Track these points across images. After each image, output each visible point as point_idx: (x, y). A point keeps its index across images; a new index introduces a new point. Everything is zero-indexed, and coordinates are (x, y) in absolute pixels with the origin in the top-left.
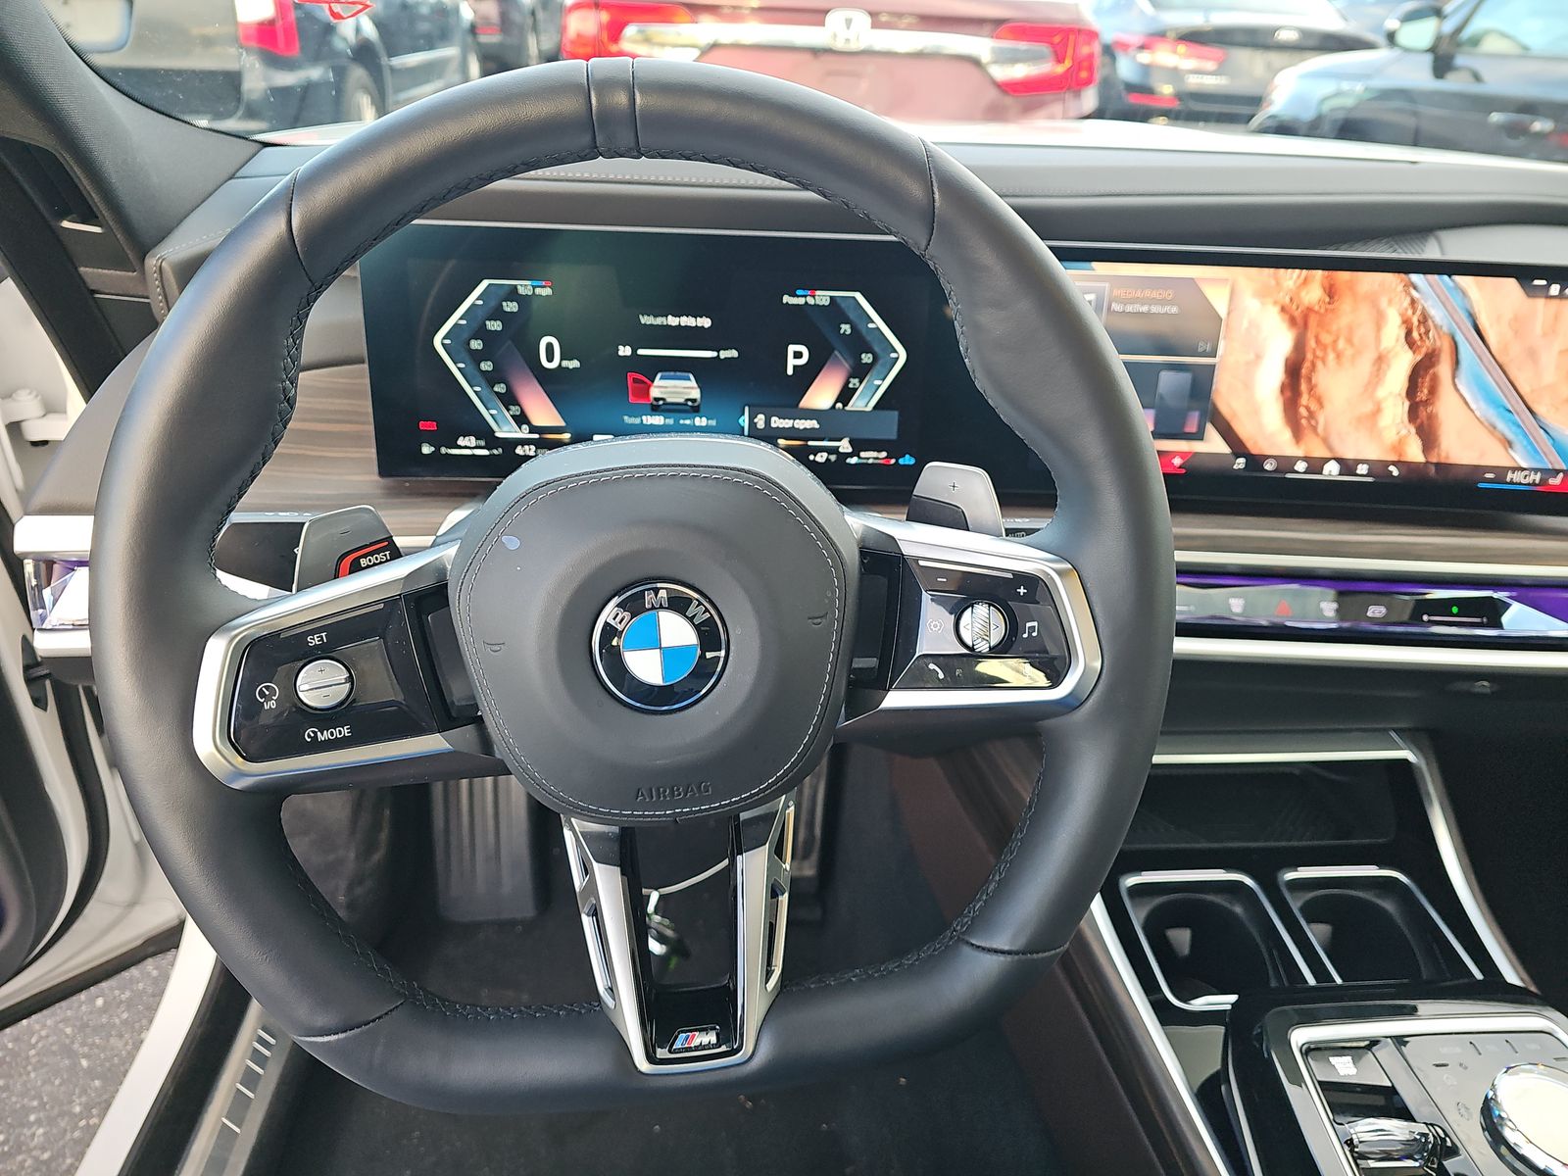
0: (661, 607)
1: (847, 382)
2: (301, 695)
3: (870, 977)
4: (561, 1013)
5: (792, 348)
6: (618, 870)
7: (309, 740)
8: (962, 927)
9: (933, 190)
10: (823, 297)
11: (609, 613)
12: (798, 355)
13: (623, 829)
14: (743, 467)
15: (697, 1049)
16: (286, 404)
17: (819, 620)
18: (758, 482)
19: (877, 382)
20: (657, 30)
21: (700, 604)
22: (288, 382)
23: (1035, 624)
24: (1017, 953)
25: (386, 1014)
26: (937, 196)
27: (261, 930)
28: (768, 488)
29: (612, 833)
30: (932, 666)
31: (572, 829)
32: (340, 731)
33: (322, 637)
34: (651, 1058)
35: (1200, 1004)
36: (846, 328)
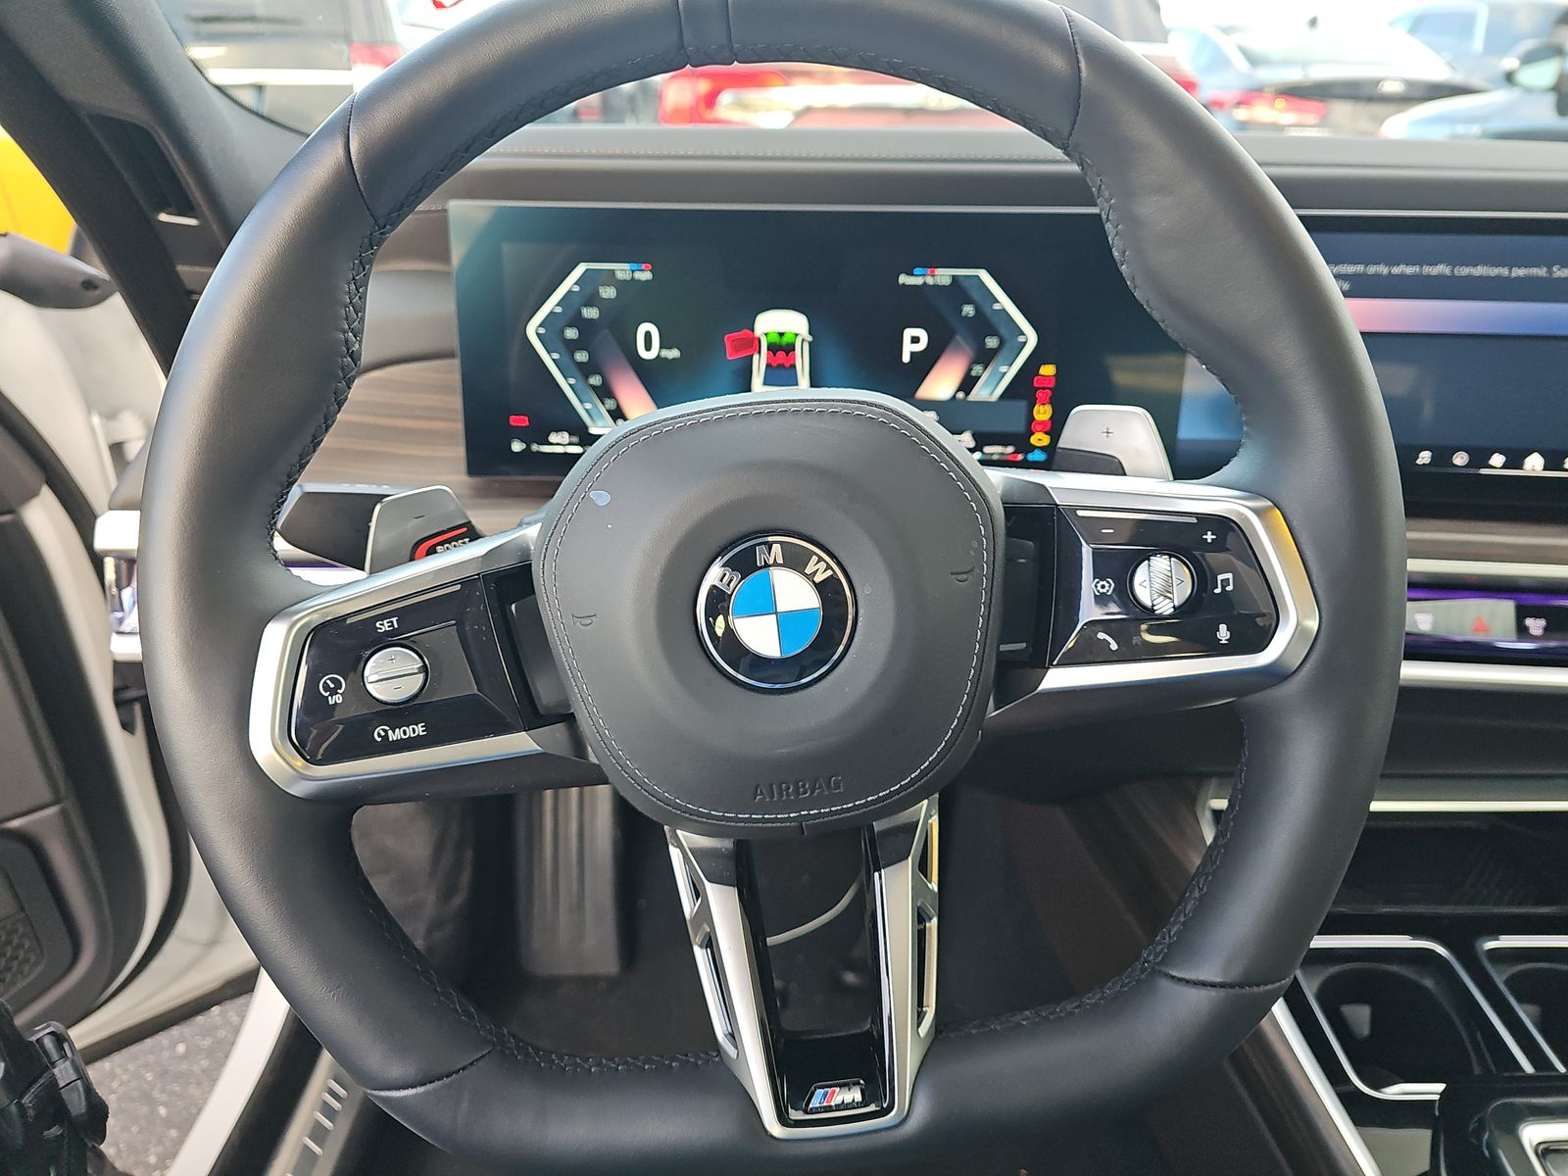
0: (776, 564)
1: (970, 370)
2: (369, 687)
3: (1046, 1018)
4: (674, 1064)
5: (908, 333)
6: (733, 892)
7: (379, 739)
8: (1156, 956)
9: (1078, 58)
10: (943, 276)
11: (714, 575)
12: (915, 340)
13: (739, 844)
14: (864, 399)
15: (838, 1108)
16: (349, 359)
17: (965, 576)
18: (883, 415)
19: (1003, 369)
20: (752, 95)
21: (821, 559)
22: (350, 334)
23: (1229, 576)
24: (1232, 986)
25: (472, 1064)
26: (1083, 64)
27: (328, 962)
28: (895, 421)
29: (726, 850)
30: (1101, 636)
31: (680, 846)
32: (414, 729)
33: (392, 622)
34: (783, 1119)
35: (1395, 1092)
36: (968, 310)
